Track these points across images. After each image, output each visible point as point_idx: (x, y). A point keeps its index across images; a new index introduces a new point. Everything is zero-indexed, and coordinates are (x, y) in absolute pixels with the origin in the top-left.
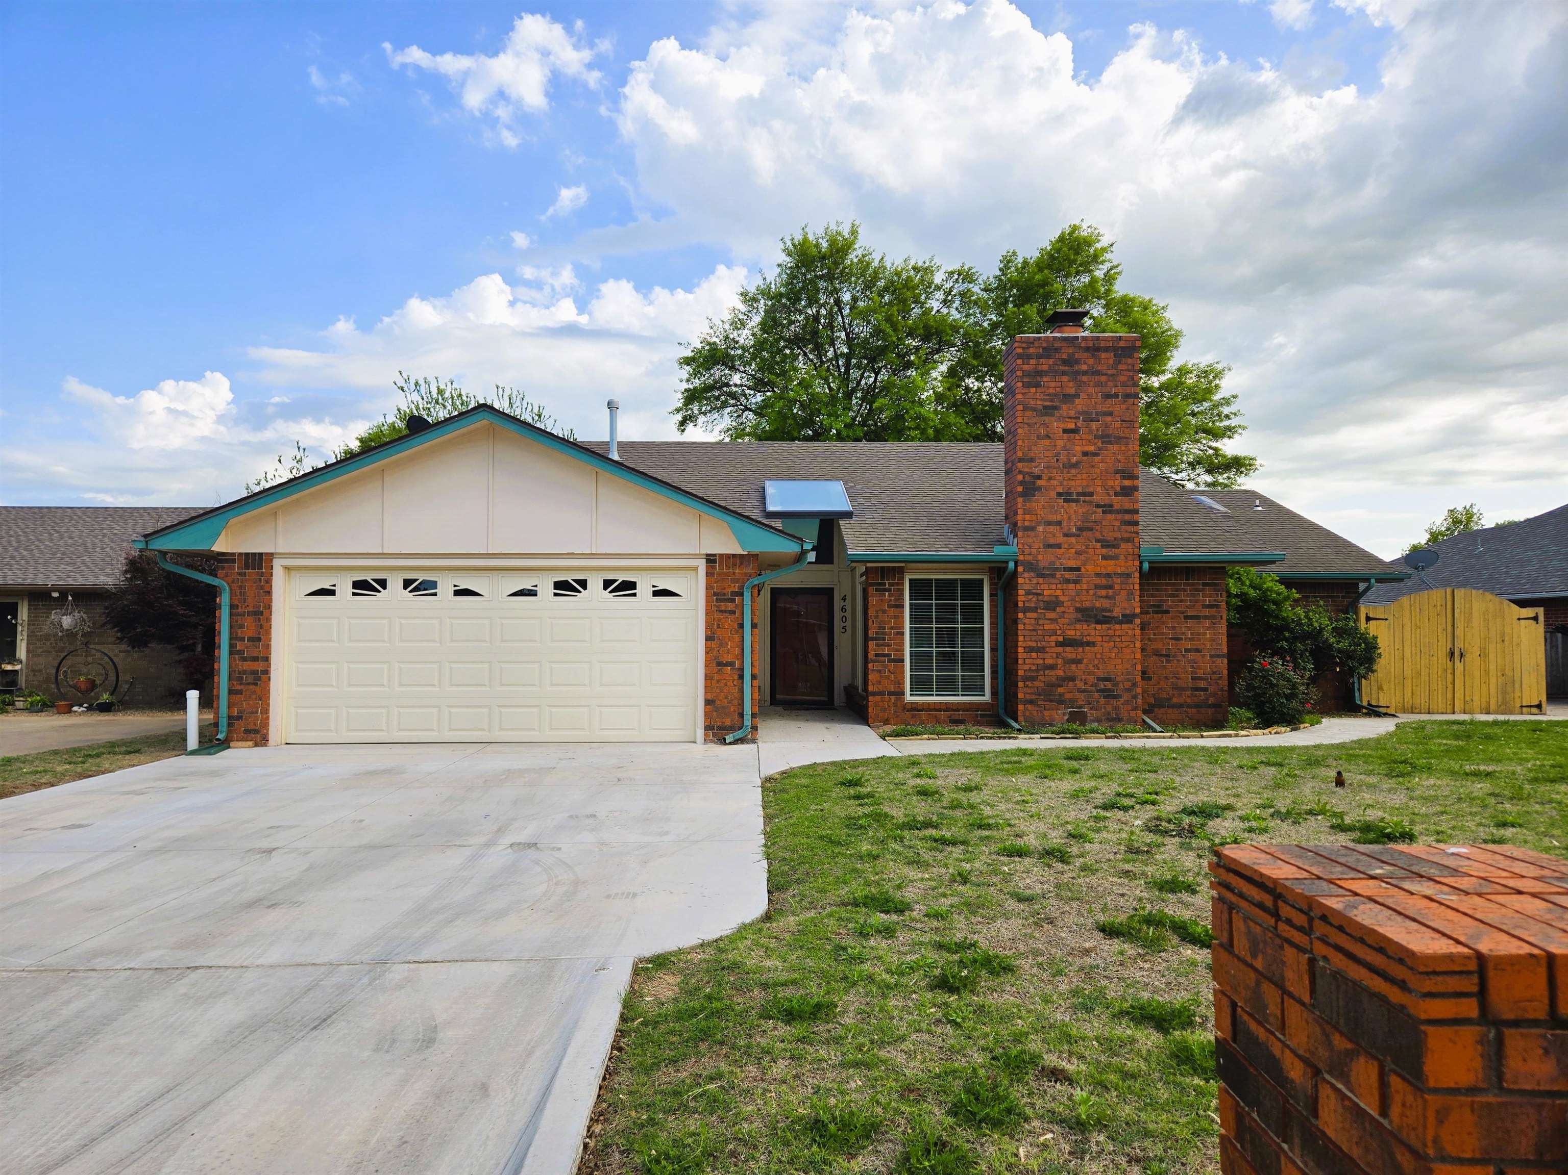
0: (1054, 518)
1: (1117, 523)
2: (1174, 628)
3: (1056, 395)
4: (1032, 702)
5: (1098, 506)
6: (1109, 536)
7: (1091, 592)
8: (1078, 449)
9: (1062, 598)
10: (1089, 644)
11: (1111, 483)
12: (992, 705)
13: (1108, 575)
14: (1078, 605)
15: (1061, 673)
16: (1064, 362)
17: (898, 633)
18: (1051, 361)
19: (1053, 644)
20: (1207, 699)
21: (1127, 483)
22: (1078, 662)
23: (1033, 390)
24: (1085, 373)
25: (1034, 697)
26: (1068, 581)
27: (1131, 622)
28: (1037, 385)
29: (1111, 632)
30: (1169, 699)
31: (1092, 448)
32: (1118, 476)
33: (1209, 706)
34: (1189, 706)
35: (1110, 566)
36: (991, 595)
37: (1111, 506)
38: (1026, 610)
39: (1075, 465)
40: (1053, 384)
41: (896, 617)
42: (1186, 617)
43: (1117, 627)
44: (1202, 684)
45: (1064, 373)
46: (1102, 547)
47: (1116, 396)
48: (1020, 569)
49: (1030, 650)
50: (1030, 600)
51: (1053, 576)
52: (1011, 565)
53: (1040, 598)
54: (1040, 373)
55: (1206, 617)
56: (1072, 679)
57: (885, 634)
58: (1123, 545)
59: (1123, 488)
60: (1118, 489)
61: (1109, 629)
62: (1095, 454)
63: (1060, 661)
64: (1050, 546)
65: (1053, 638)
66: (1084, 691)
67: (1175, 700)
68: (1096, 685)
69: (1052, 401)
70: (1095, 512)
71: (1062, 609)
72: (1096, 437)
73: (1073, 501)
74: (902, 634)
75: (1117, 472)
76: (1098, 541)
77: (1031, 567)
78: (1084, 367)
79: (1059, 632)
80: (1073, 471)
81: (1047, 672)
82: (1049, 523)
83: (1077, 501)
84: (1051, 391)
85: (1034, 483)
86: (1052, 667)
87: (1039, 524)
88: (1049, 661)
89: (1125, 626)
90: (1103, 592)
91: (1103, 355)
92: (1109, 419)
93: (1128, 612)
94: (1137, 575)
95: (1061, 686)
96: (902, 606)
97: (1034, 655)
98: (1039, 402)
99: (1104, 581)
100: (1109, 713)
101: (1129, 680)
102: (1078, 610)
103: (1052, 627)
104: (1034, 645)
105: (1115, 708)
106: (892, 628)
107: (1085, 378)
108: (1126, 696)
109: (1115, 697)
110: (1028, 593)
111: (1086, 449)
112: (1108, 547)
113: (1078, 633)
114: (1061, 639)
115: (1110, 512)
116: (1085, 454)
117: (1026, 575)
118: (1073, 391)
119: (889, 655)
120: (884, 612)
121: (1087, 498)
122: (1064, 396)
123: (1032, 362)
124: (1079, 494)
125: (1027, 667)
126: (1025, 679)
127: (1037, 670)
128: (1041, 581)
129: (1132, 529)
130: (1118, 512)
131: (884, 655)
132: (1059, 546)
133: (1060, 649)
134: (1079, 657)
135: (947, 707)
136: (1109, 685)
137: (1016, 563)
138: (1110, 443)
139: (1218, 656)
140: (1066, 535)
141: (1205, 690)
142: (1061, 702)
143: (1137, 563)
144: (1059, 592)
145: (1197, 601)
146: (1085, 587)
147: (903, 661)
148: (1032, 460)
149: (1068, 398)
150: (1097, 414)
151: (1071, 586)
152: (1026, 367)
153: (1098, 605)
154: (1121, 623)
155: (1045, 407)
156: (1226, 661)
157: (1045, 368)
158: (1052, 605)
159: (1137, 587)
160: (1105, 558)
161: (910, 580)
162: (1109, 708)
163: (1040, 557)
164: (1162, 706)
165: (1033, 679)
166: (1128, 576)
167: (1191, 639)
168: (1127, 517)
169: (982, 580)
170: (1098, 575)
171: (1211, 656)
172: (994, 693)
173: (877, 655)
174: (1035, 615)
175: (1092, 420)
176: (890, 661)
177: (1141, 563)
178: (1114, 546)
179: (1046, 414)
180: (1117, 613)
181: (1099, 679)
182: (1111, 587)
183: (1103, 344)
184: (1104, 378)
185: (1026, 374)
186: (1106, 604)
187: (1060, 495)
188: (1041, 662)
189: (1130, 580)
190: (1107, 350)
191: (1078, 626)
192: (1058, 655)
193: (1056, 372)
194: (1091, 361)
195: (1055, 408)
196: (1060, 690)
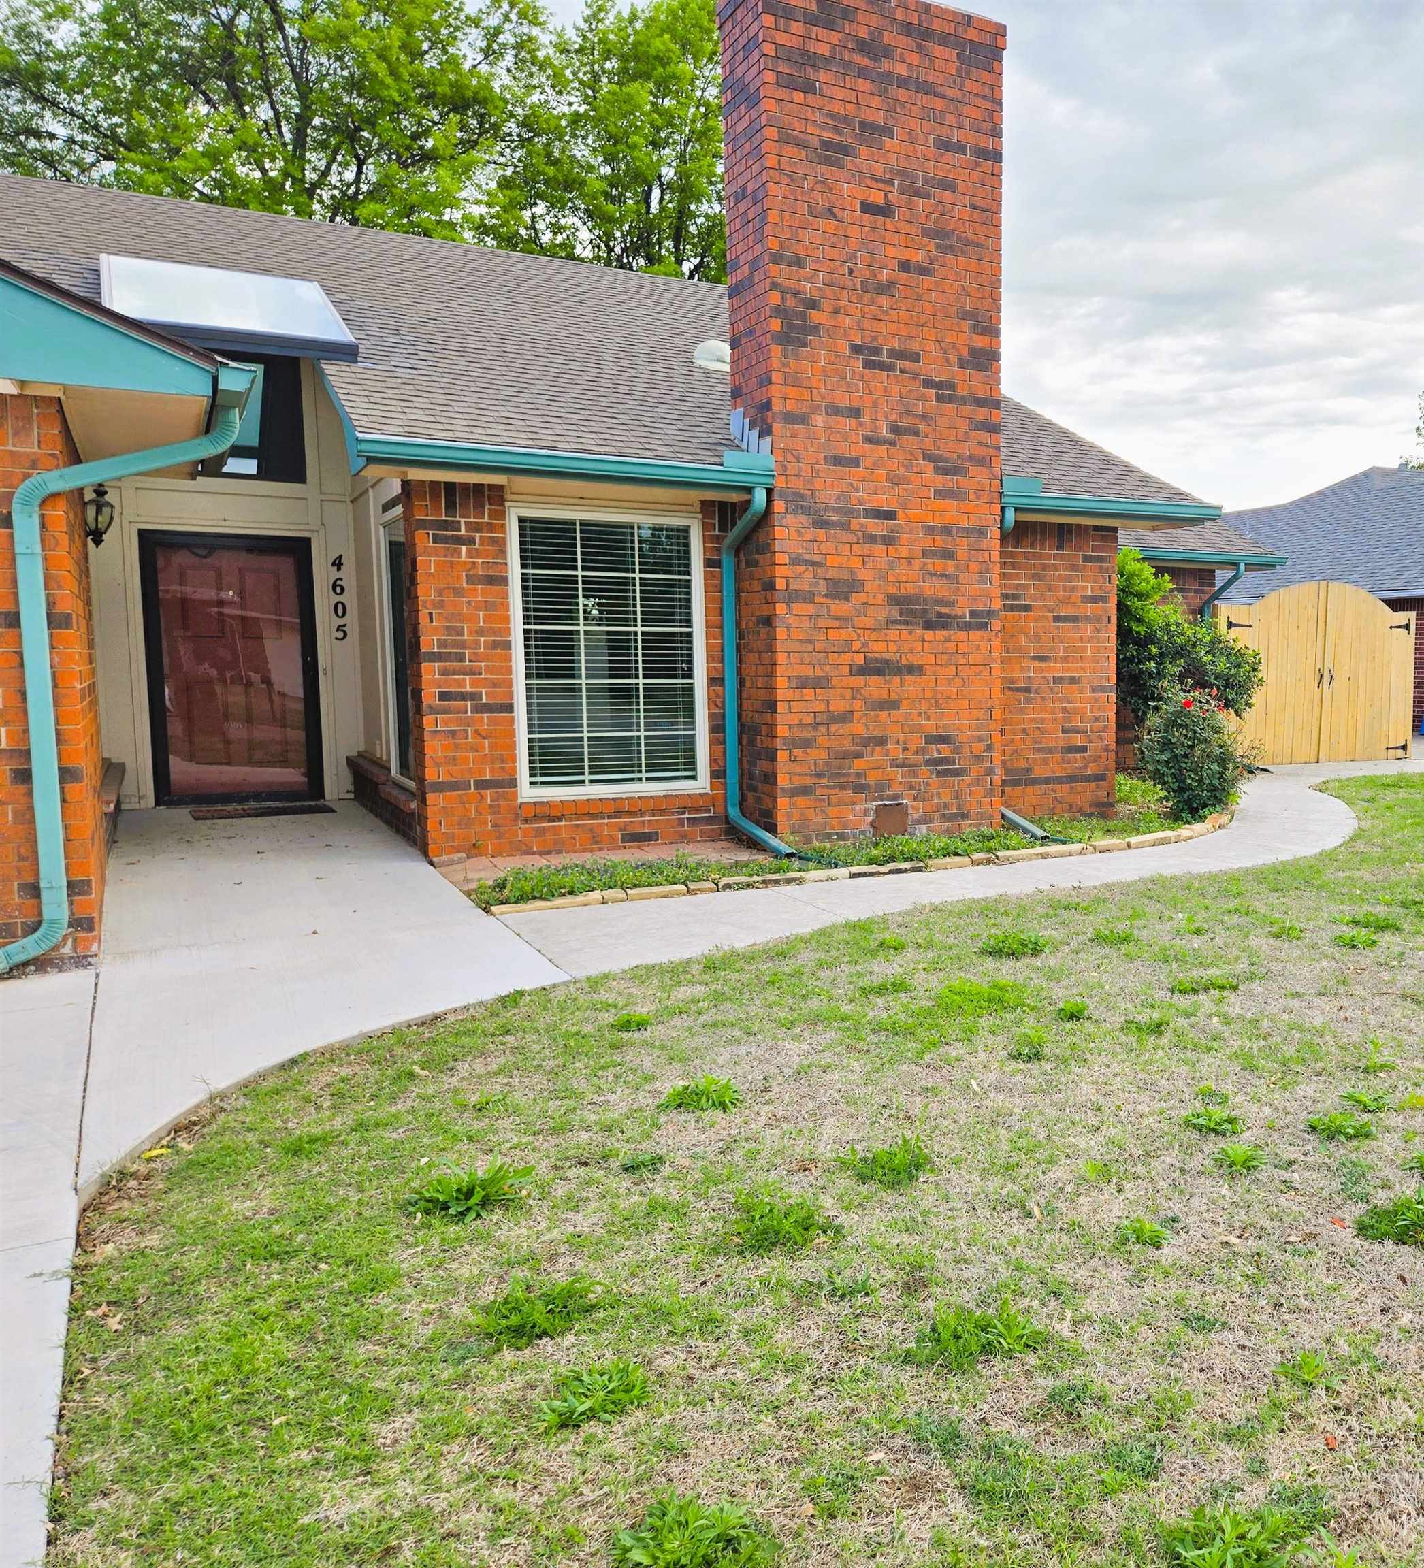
0: (847, 401)
1: (964, 424)
2: (1038, 639)
3: (846, 120)
4: (805, 791)
5: (929, 384)
6: (952, 451)
7: (917, 564)
8: (892, 252)
9: (861, 575)
10: (912, 670)
11: (950, 337)
12: (714, 798)
13: (947, 531)
14: (894, 591)
15: (861, 730)
16: (863, 47)
17: (495, 645)
18: (835, 37)
19: (846, 670)
20: (1085, 767)
21: (980, 342)
22: (892, 705)
23: (798, 97)
24: (903, 82)
25: (809, 781)
26: (872, 539)
27: (984, 626)
28: (808, 88)
29: (951, 647)
30: (1028, 770)
31: (918, 257)
32: (965, 324)
33: (1087, 779)
34: (1059, 780)
35: (949, 513)
36: (709, 563)
37: (951, 386)
38: (793, 597)
39: (886, 289)
40: (840, 93)
41: (487, 606)
42: (1057, 619)
43: (962, 635)
44: (1078, 740)
45: (862, 73)
46: (937, 471)
47: (961, 148)
48: (778, 506)
49: (803, 683)
50: (800, 576)
51: (845, 526)
52: (760, 497)
53: (819, 571)
54: (812, 60)
55: (1087, 619)
56: (881, 741)
57: (463, 645)
58: (974, 470)
59: (973, 351)
60: (965, 354)
61: (948, 640)
62: (924, 271)
63: (858, 705)
64: (837, 461)
65: (846, 658)
66: (903, 765)
67: (1038, 772)
68: (924, 751)
69: (838, 131)
70: (923, 397)
71: (862, 597)
72: (926, 233)
73: (882, 366)
74: (507, 645)
75: (964, 315)
76: (928, 458)
77: (801, 504)
78: (902, 70)
79: (857, 646)
80: (882, 300)
81: (833, 728)
82: (836, 411)
83: (889, 368)
84: (839, 108)
85: (804, 316)
86: (844, 718)
87: (815, 409)
88: (838, 707)
89: (975, 635)
90: (937, 565)
91: (938, 51)
92: (947, 196)
93: (980, 607)
94: (997, 533)
95: (859, 755)
96: (504, 581)
97: (808, 693)
98: (811, 129)
99: (940, 543)
100: (945, 805)
101: (980, 740)
102: (893, 600)
103: (845, 634)
104: (807, 671)
105: (957, 795)
106: (480, 632)
107: (902, 94)
108: (975, 770)
109: (956, 773)
110: (796, 561)
111: (906, 255)
112: (946, 471)
113: (893, 648)
114: (859, 659)
115: (951, 400)
116: (905, 266)
117: (791, 519)
118: (879, 118)
119: (474, 696)
120: (458, 592)
121: (908, 365)
122: (864, 125)
123: (796, 27)
124: (895, 354)
125: (795, 719)
126: (792, 744)
127: (816, 726)
128: (821, 533)
129: (986, 437)
130: (965, 400)
131: (463, 696)
132: (855, 462)
133: (861, 680)
134: (894, 697)
135: (615, 808)
136: (945, 750)
137: (769, 492)
138: (950, 249)
139: (1103, 690)
140: (869, 440)
141: (1083, 749)
142: (860, 788)
143: (997, 509)
144: (856, 562)
145: (1073, 589)
146: (904, 552)
147: (510, 708)
148: (798, 262)
149: (872, 132)
150: (926, 181)
151: (880, 549)
152: (781, 38)
153: (929, 592)
154: (967, 627)
155: (825, 144)
156: (1113, 696)
157: (824, 50)
158: (841, 590)
159: (996, 557)
160: (941, 494)
161: (521, 520)
162: (946, 798)
163: (818, 484)
164: (1017, 783)
165: (807, 743)
166: (981, 533)
167: (1065, 659)
168: (981, 413)
169: (686, 530)
170: (930, 529)
171: (1094, 690)
172: (717, 774)
173: (444, 696)
174: (808, 608)
175: (917, 194)
176: (479, 709)
177: (1003, 509)
178: (955, 472)
179: (827, 161)
180: (962, 609)
181: (931, 740)
182: (949, 555)
183: (937, 25)
184: (939, 104)
185: (784, 54)
186: (942, 588)
187: (856, 349)
188: (822, 707)
189: (985, 544)
190: (944, 40)
191: (893, 633)
192: (855, 692)
193: (846, 64)
194: (915, 59)
195: (844, 150)
196: (859, 764)
